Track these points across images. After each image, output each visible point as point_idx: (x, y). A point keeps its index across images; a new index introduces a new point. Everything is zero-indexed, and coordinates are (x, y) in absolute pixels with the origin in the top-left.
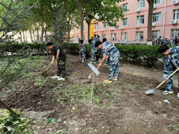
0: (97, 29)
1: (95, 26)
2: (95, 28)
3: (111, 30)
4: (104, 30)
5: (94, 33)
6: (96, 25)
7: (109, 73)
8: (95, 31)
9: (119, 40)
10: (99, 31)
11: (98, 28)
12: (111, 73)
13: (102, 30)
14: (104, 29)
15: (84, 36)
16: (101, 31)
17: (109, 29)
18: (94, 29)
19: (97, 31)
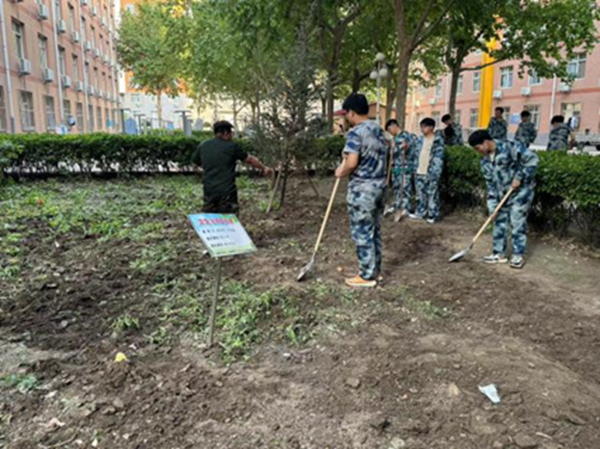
0: (506, 87)
1: (503, 76)
2: (502, 84)
3: (559, 89)
4: (535, 92)
5: (494, 102)
6: (507, 72)
7: (361, 254)
8: (498, 94)
9: (587, 131)
10: (513, 94)
11: (510, 85)
12: (365, 255)
13: (528, 91)
14: (532, 88)
15: (459, 111)
16: (522, 93)
17: (554, 87)
18: (497, 89)
19: (506, 94)
